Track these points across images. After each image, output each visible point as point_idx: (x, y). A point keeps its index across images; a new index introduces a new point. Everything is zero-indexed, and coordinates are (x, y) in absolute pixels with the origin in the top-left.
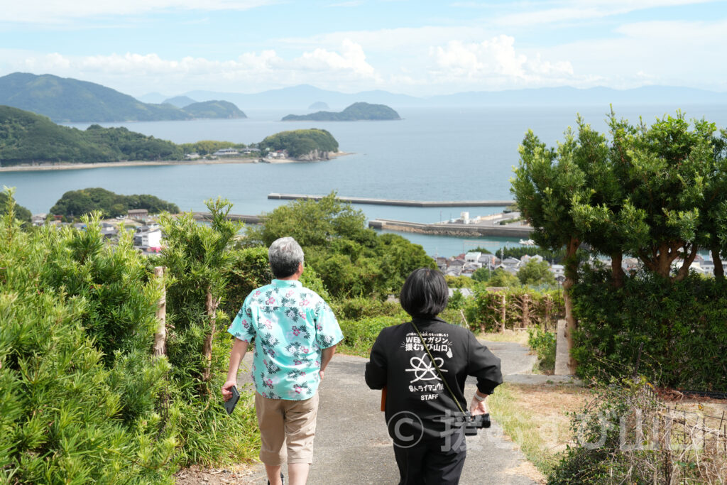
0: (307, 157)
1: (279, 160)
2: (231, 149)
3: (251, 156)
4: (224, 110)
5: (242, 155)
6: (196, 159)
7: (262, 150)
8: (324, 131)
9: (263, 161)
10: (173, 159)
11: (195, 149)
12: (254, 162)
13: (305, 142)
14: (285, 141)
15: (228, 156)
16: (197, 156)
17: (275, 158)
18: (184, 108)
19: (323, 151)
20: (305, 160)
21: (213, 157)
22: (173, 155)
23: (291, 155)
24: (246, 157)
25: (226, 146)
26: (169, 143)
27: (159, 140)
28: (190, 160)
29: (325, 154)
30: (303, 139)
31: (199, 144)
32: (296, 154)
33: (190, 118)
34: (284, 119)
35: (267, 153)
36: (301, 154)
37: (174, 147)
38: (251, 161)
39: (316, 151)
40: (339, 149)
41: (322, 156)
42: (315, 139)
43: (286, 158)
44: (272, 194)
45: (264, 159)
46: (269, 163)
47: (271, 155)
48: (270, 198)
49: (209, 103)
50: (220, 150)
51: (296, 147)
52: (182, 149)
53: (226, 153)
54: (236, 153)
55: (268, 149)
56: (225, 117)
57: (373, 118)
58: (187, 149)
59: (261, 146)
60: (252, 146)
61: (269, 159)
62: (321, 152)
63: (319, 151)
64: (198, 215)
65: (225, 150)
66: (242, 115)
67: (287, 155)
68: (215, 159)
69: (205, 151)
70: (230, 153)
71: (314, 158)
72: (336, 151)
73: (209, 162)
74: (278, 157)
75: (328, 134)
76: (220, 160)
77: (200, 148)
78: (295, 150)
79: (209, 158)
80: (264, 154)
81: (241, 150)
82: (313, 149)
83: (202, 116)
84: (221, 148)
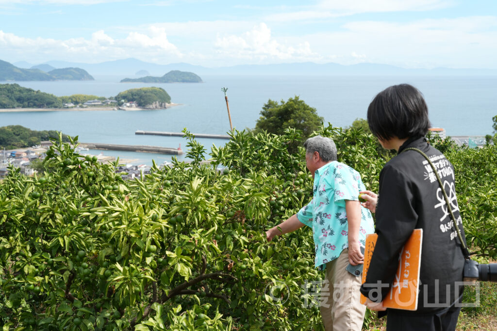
0: (151, 106)
1: (132, 108)
2: (96, 100)
3: (111, 105)
4: (79, 74)
5: (104, 105)
6: (72, 107)
7: (119, 101)
8: (160, 89)
9: (119, 109)
10: (56, 107)
11: (70, 100)
12: (114, 110)
13: (149, 96)
14: (135, 95)
15: (95, 105)
16: (72, 105)
17: (128, 107)
18: (49, 73)
19: (162, 102)
20: (150, 108)
21: (84, 106)
22: (56, 104)
23: (140, 105)
24: (108, 106)
25: (92, 98)
26: (52, 95)
27: (44, 94)
28: (68, 108)
29: (163, 104)
30: (148, 94)
31: (73, 97)
32: (144, 104)
33: (54, 79)
34: (122, 81)
35: (123, 103)
36: (147, 104)
37: (56, 98)
38: (112, 109)
39: (157, 102)
40: (171, 101)
41: (161, 105)
42: (155, 94)
43: (136, 107)
44: (138, 131)
45: (120, 108)
46: (125, 110)
47: (125, 105)
48: (137, 134)
49: (67, 69)
50: (88, 101)
51: (143, 99)
52: (61, 100)
53: (93, 103)
54: (100, 103)
55: (123, 101)
56: (79, 79)
57: (184, 81)
58: (64, 100)
59: (116, 98)
60: (110, 99)
61: (125, 108)
62: (160, 103)
63: (159, 102)
64: (92, 145)
65: (92, 101)
66: (91, 78)
67: (137, 105)
68: (86, 107)
69: (77, 101)
70: (96, 103)
71: (156, 107)
72: (169, 103)
73: (82, 109)
74: (131, 106)
75: (164, 91)
76: (89, 109)
77: (74, 99)
78: (142, 101)
79: (81, 107)
80: (120, 104)
81: (104, 101)
82: (156, 101)
83: (63, 78)
84: (89, 100)
